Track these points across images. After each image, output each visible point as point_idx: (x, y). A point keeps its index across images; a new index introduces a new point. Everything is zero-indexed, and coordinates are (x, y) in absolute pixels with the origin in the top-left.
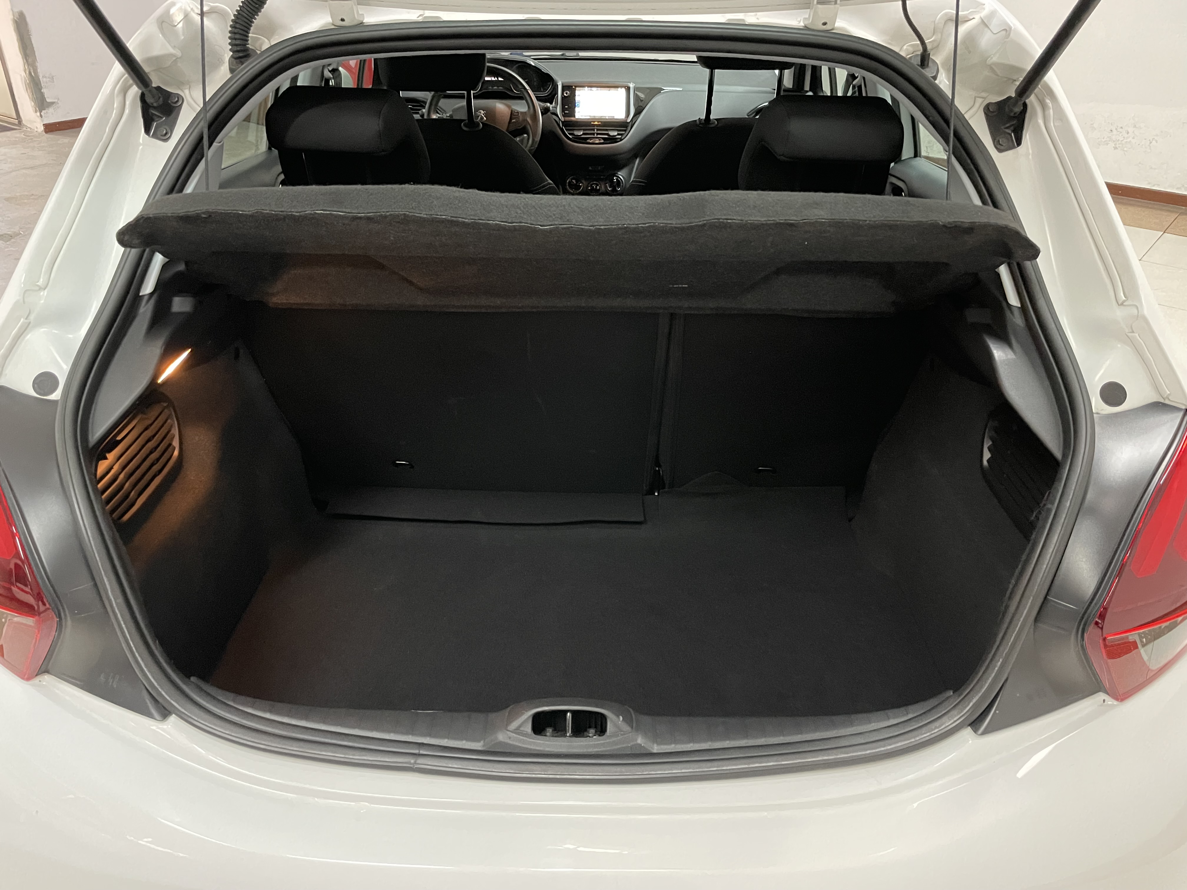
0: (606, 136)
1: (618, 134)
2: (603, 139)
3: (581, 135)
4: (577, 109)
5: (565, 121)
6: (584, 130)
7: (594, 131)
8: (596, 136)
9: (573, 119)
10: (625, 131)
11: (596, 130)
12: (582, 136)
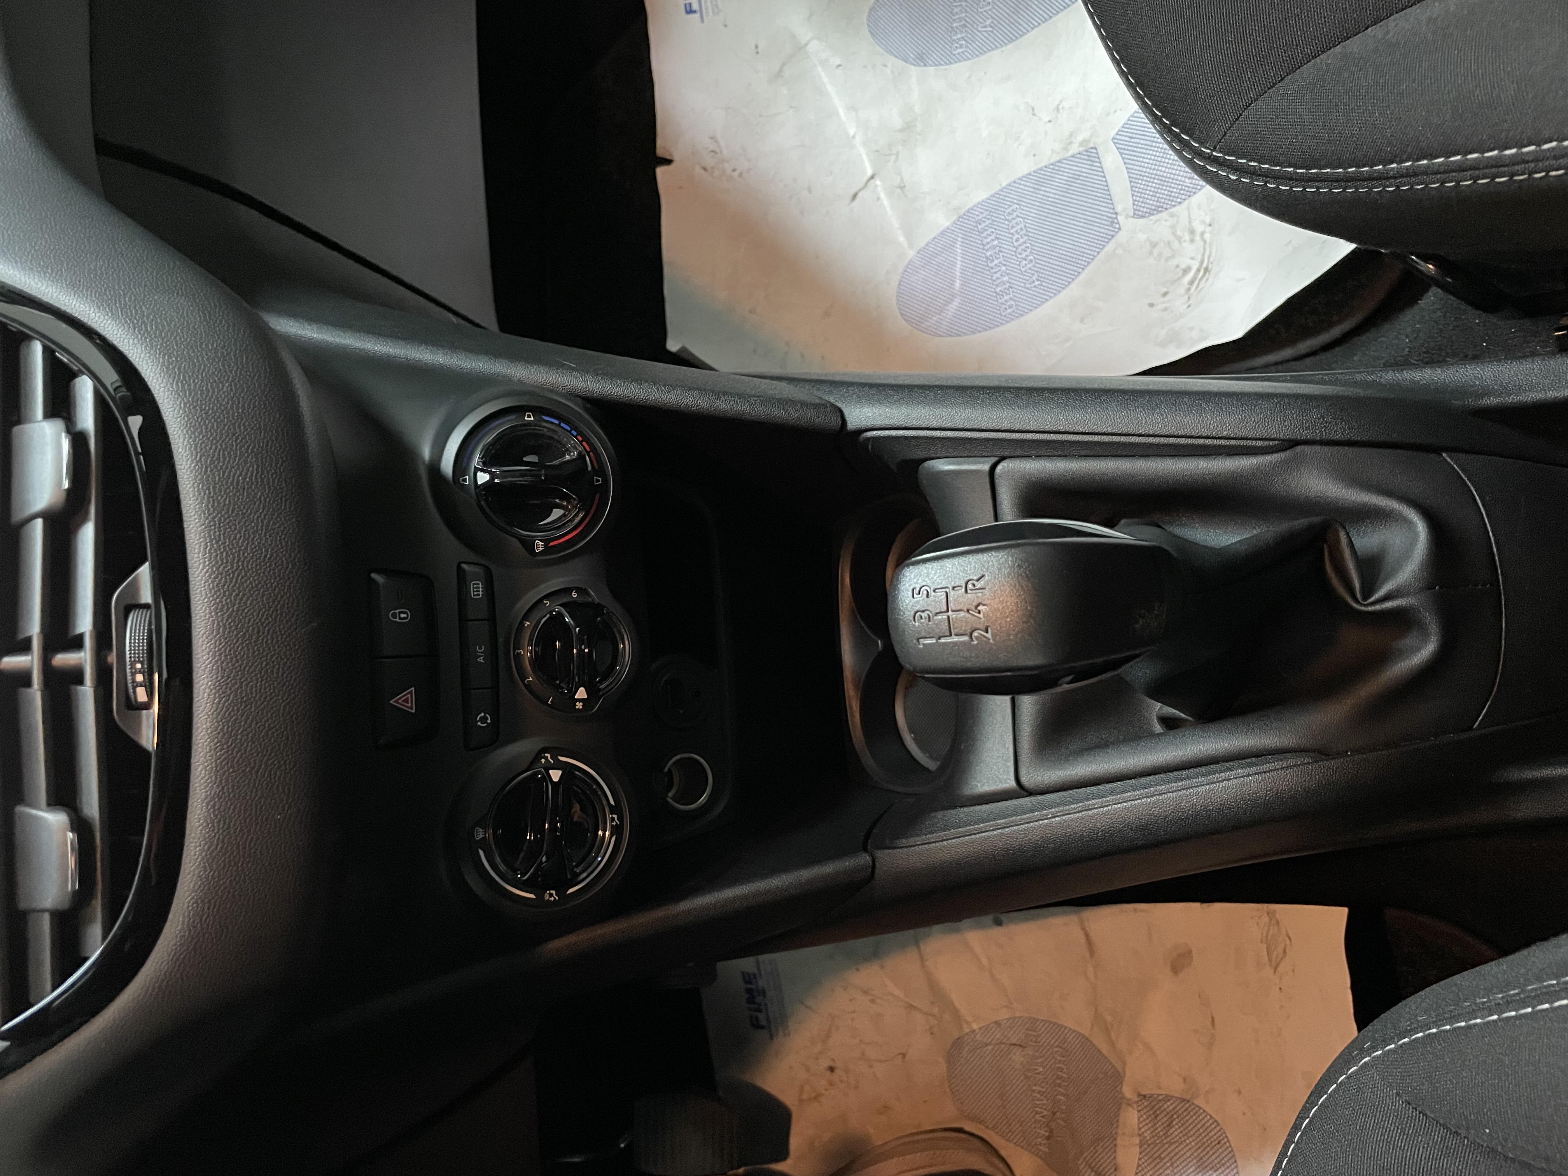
3: (81, 825)
6: (12, 793)
8: (86, 658)
12: (92, 807)
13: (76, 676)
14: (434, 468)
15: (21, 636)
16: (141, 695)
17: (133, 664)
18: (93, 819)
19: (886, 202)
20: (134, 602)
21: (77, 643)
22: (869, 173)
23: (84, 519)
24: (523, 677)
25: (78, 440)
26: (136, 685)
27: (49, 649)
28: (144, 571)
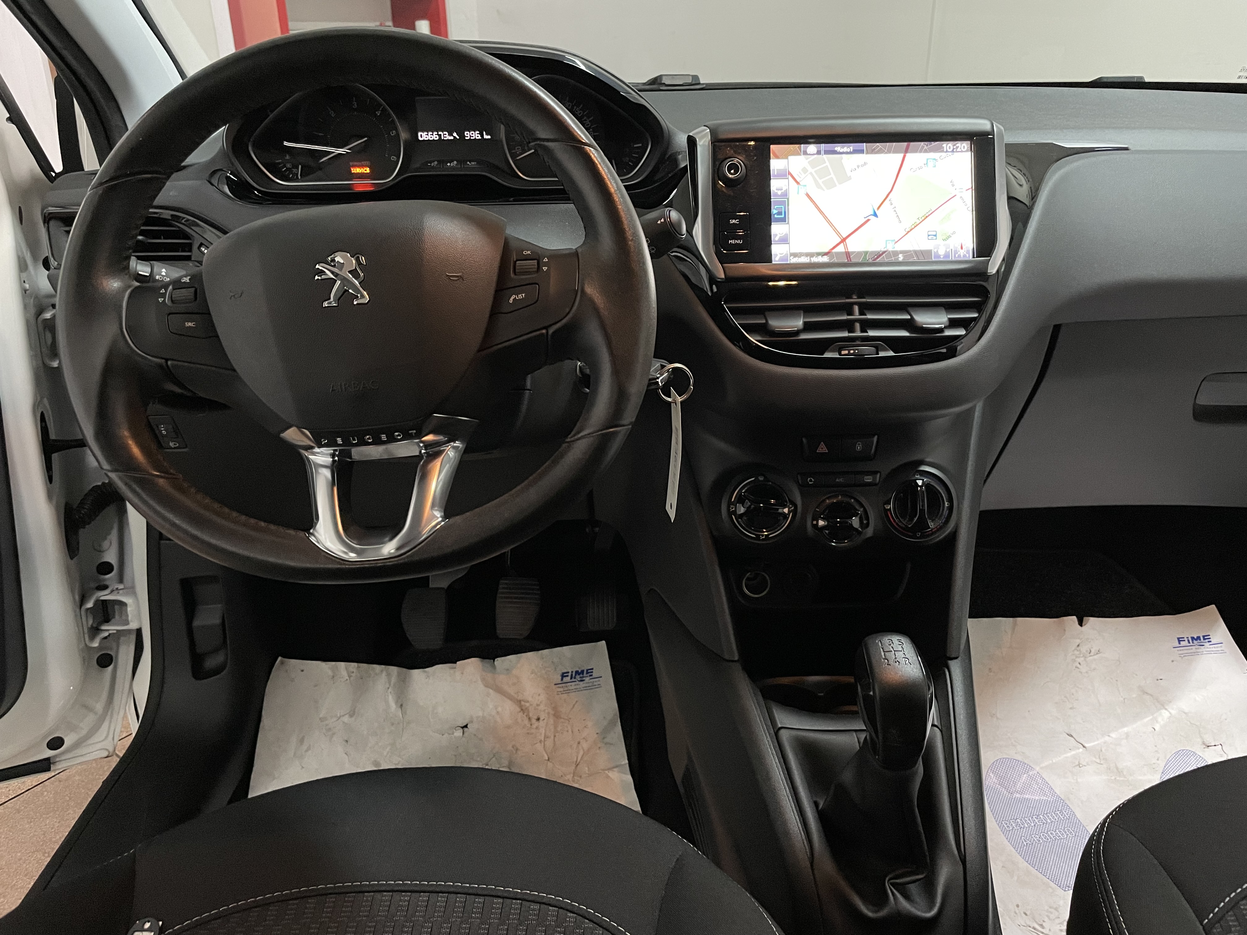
0: (904, 333)
1: (953, 324)
2: (891, 342)
3: (797, 333)
4: (776, 229)
5: (729, 279)
6: (808, 310)
7: (851, 313)
8: (858, 334)
9: (762, 269)
10: (978, 307)
11: (856, 309)
12: (804, 336)
13: (851, 330)
14: (922, 462)
15: (866, 312)
16: (843, 352)
17: (856, 349)
18: (800, 336)
19: (1069, 755)
20: (879, 349)
21: (863, 330)
22: (1086, 745)
23: (909, 332)
24: (828, 498)
25: (941, 330)
26: (849, 351)
27: (862, 322)
28: (891, 353)
